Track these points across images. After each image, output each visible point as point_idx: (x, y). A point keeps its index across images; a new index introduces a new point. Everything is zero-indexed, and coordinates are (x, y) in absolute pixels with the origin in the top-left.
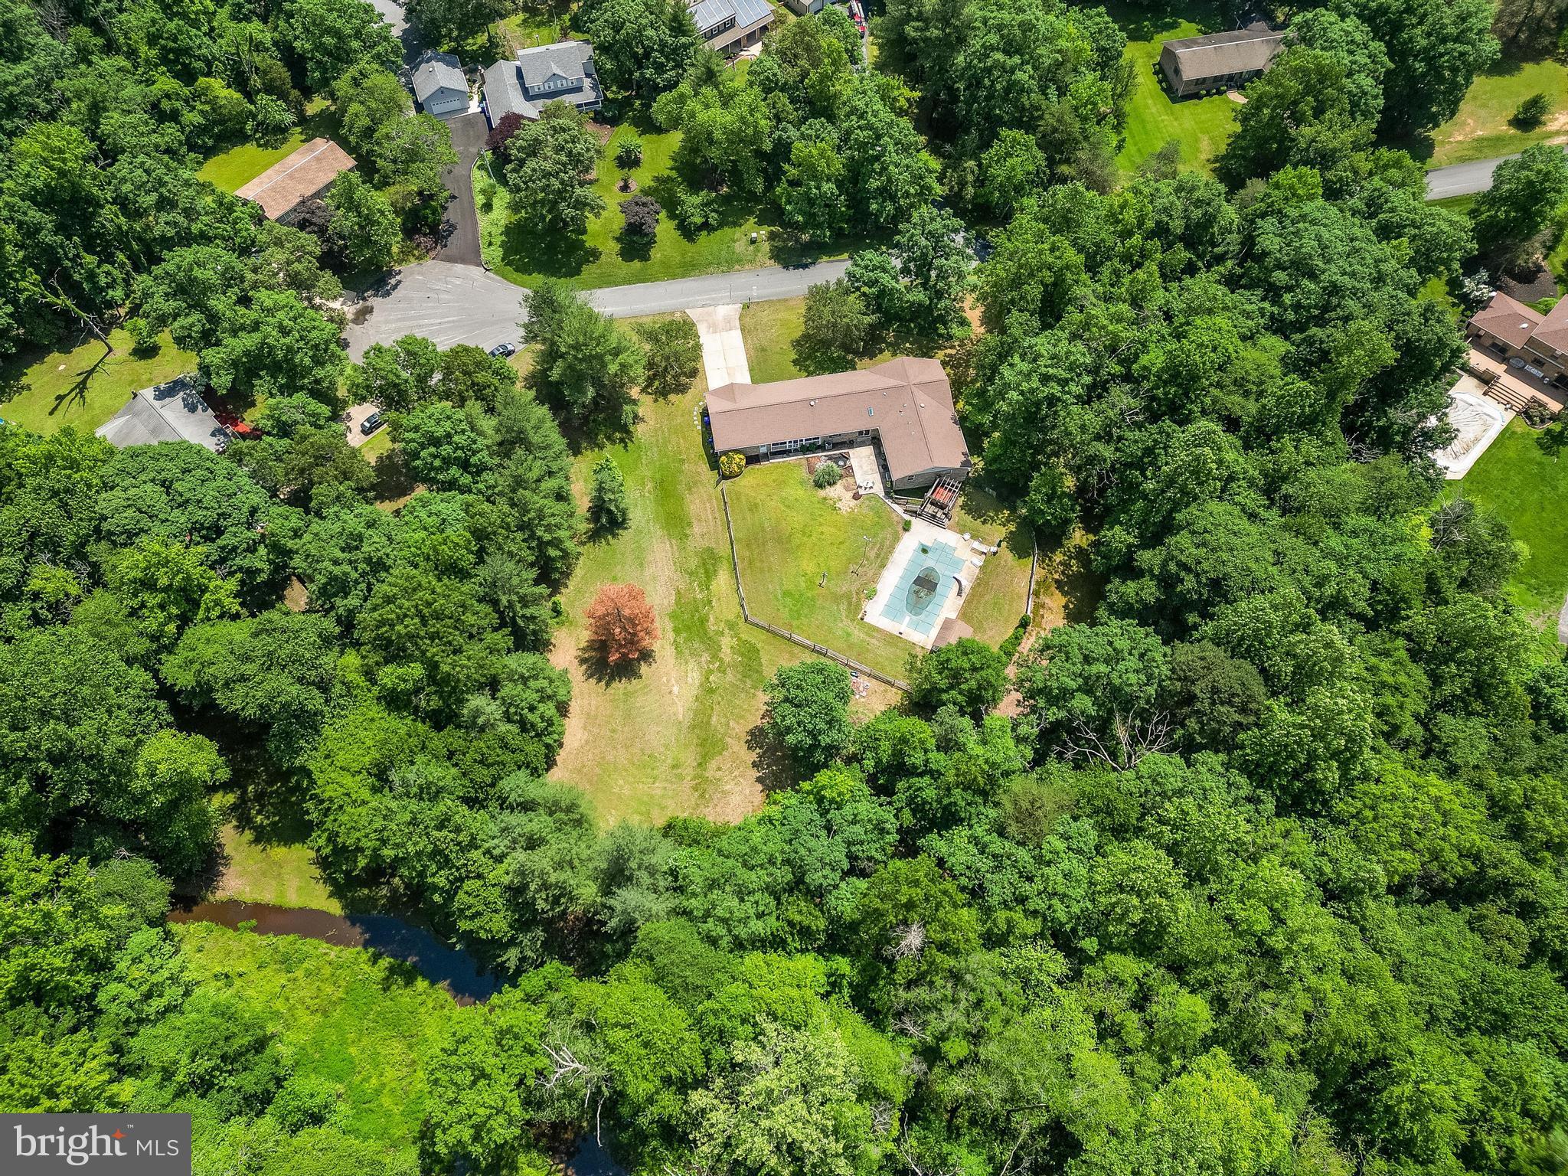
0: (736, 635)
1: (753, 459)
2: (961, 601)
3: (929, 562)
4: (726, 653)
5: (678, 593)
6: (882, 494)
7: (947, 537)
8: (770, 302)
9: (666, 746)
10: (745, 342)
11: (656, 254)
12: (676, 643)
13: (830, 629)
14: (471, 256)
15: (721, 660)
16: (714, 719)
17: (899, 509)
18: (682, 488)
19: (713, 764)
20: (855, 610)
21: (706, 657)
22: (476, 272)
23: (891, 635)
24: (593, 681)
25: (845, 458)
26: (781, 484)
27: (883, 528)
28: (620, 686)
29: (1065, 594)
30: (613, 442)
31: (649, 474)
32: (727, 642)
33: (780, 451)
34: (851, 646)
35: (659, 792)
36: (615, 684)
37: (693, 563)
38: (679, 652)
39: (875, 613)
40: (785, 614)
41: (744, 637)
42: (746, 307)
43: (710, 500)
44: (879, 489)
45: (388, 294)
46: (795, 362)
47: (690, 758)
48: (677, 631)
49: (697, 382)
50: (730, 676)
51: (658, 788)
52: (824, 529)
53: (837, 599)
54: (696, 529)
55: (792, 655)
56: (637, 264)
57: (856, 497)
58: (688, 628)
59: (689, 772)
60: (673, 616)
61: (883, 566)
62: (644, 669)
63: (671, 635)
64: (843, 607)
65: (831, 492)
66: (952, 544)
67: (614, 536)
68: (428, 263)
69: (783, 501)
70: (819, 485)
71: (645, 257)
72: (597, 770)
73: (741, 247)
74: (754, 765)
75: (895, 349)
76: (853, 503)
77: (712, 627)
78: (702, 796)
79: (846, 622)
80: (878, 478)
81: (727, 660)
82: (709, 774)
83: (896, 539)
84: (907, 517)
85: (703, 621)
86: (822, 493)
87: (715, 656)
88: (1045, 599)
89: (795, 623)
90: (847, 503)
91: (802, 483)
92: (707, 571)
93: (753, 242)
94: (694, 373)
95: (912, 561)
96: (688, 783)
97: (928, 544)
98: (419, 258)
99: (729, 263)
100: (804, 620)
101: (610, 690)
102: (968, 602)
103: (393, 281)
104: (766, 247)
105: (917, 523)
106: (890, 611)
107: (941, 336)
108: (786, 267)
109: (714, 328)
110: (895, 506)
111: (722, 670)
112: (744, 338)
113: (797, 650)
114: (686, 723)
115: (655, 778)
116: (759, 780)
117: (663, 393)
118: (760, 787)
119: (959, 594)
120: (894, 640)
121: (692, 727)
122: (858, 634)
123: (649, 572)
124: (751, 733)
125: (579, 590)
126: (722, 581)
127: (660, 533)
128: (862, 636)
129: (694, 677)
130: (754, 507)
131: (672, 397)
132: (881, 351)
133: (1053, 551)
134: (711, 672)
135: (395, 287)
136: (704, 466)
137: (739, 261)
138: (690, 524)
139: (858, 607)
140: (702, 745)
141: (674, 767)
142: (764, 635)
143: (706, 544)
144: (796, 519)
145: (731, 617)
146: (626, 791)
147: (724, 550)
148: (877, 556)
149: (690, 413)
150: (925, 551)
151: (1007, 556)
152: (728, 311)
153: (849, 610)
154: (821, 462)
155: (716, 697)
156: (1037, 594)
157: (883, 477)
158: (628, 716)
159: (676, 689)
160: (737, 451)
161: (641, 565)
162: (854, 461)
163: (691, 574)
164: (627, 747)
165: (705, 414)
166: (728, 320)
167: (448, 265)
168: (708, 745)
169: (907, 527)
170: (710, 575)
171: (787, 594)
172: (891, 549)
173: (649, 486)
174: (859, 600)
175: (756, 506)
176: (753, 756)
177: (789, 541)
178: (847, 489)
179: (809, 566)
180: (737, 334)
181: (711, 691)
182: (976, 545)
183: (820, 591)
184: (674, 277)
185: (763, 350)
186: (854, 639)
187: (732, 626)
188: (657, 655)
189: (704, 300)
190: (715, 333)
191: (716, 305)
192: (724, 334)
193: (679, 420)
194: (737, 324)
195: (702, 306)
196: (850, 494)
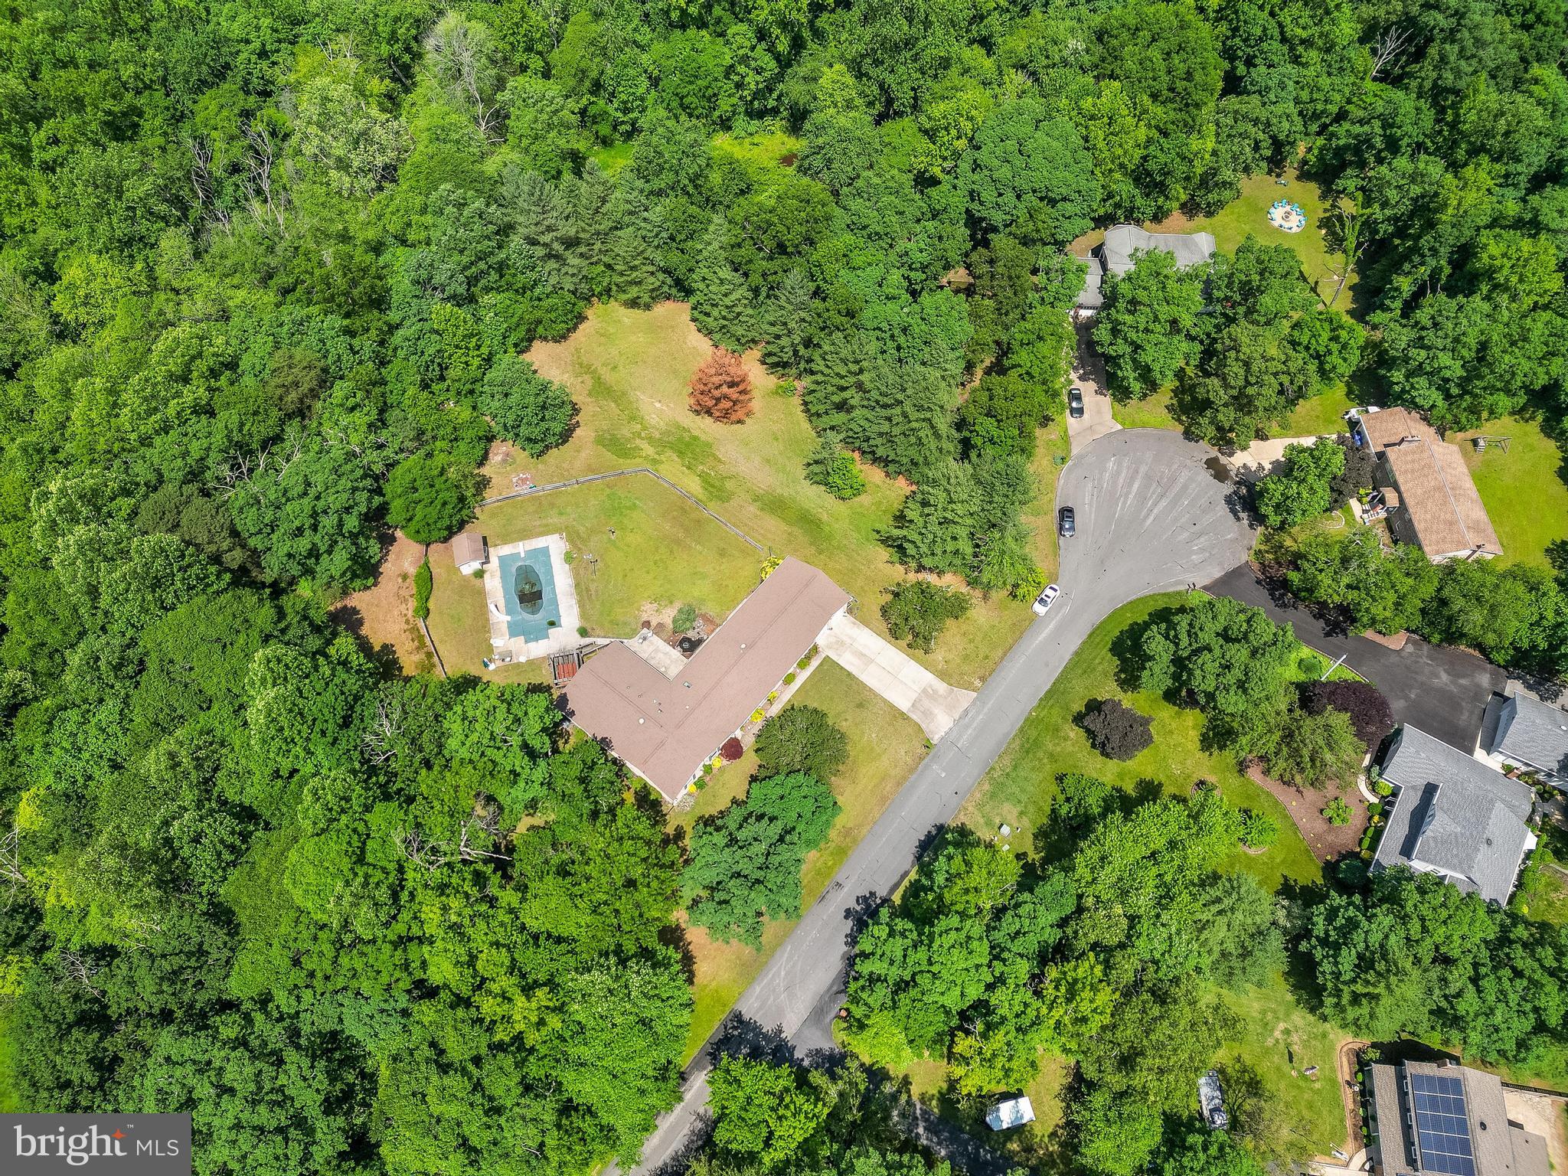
0: (645, 458)
2: (490, 603)
4: (642, 444)
5: (720, 462)
6: (625, 642)
7: (540, 649)
8: (911, 770)
9: (631, 373)
10: (885, 701)
11: (1074, 733)
12: (687, 430)
13: (577, 505)
15: (642, 439)
16: (613, 405)
17: (600, 641)
18: (796, 531)
19: (589, 382)
20: (574, 538)
21: (657, 435)
23: (525, 537)
26: (719, 587)
27: (601, 613)
31: (836, 526)
32: (649, 450)
34: (552, 505)
37: (729, 485)
38: (678, 427)
39: (555, 545)
41: (639, 460)
42: (928, 745)
44: (633, 645)
45: (1230, 503)
46: (819, 712)
47: (609, 377)
48: (696, 438)
49: (883, 626)
50: (626, 433)
52: (649, 577)
53: (592, 531)
54: (752, 509)
57: (646, 625)
58: (688, 445)
59: (603, 370)
60: (709, 445)
61: (577, 585)
62: (692, 402)
63: (695, 433)
64: (582, 530)
65: (671, 612)
66: (532, 645)
67: (807, 466)
68: (1246, 555)
72: (662, 335)
73: (1008, 810)
76: (645, 617)
77: (671, 454)
78: (581, 365)
79: (571, 522)
81: (638, 441)
82: (587, 377)
83: (584, 615)
84: (587, 641)
85: (681, 454)
86: (678, 605)
87: (650, 440)
88: (417, 657)
89: (608, 491)
90: (649, 611)
91: (702, 601)
92: (713, 486)
94: (894, 632)
96: (597, 366)
97: (552, 631)
99: (998, 784)
100: (603, 497)
102: (483, 607)
103: (1243, 516)
104: (983, 833)
105: (577, 641)
108: (939, 827)
109: (927, 693)
110: (607, 641)
111: (636, 434)
112: (892, 706)
114: (631, 393)
115: (621, 355)
117: (900, 596)
119: (495, 607)
120: (522, 535)
121: (624, 393)
122: (554, 520)
123: (757, 459)
124: (578, 410)
126: (693, 485)
127: (779, 491)
128: (550, 520)
129: (653, 419)
130: (722, 553)
131: (888, 597)
134: (644, 429)
138: (762, 509)
139: (571, 540)
140: (607, 388)
141: (615, 367)
142: (624, 468)
143: (733, 503)
144: (680, 570)
145: (661, 467)
147: (714, 505)
148: (588, 590)
150: (552, 624)
152: (940, 724)
153: (576, 531)
155: (624, 417)
156: (429, 655)
158: (675, 372)
159: (658, 405)
161: (767, 461)
162: (675, 653)
163: (724, 478)
164: (657, 357)
166: (928, 714)
167: (1228, 569)
168: (602, 389)
169: (583, 632)
170: (708, 485)
171: (633, 507)
172: (581, 604)
173: (825, 517)
174: (575, 546)
175: (723, 556)
178: (660, 625)
179: (635, 538)
180: (904, 705)
181: (632, 418)
182: (510, 660)
183: (610, 527)
184: (1029, 720)
185: (860, 706)
186: (553, 512)
187: (655, 461)
189: (973, 719)
190: (924, 691)
191: (956, 722)
192: (914, 696)
193: (860, 583)
194: (914, 717)
195: (966, 711)
196: (654, 623)
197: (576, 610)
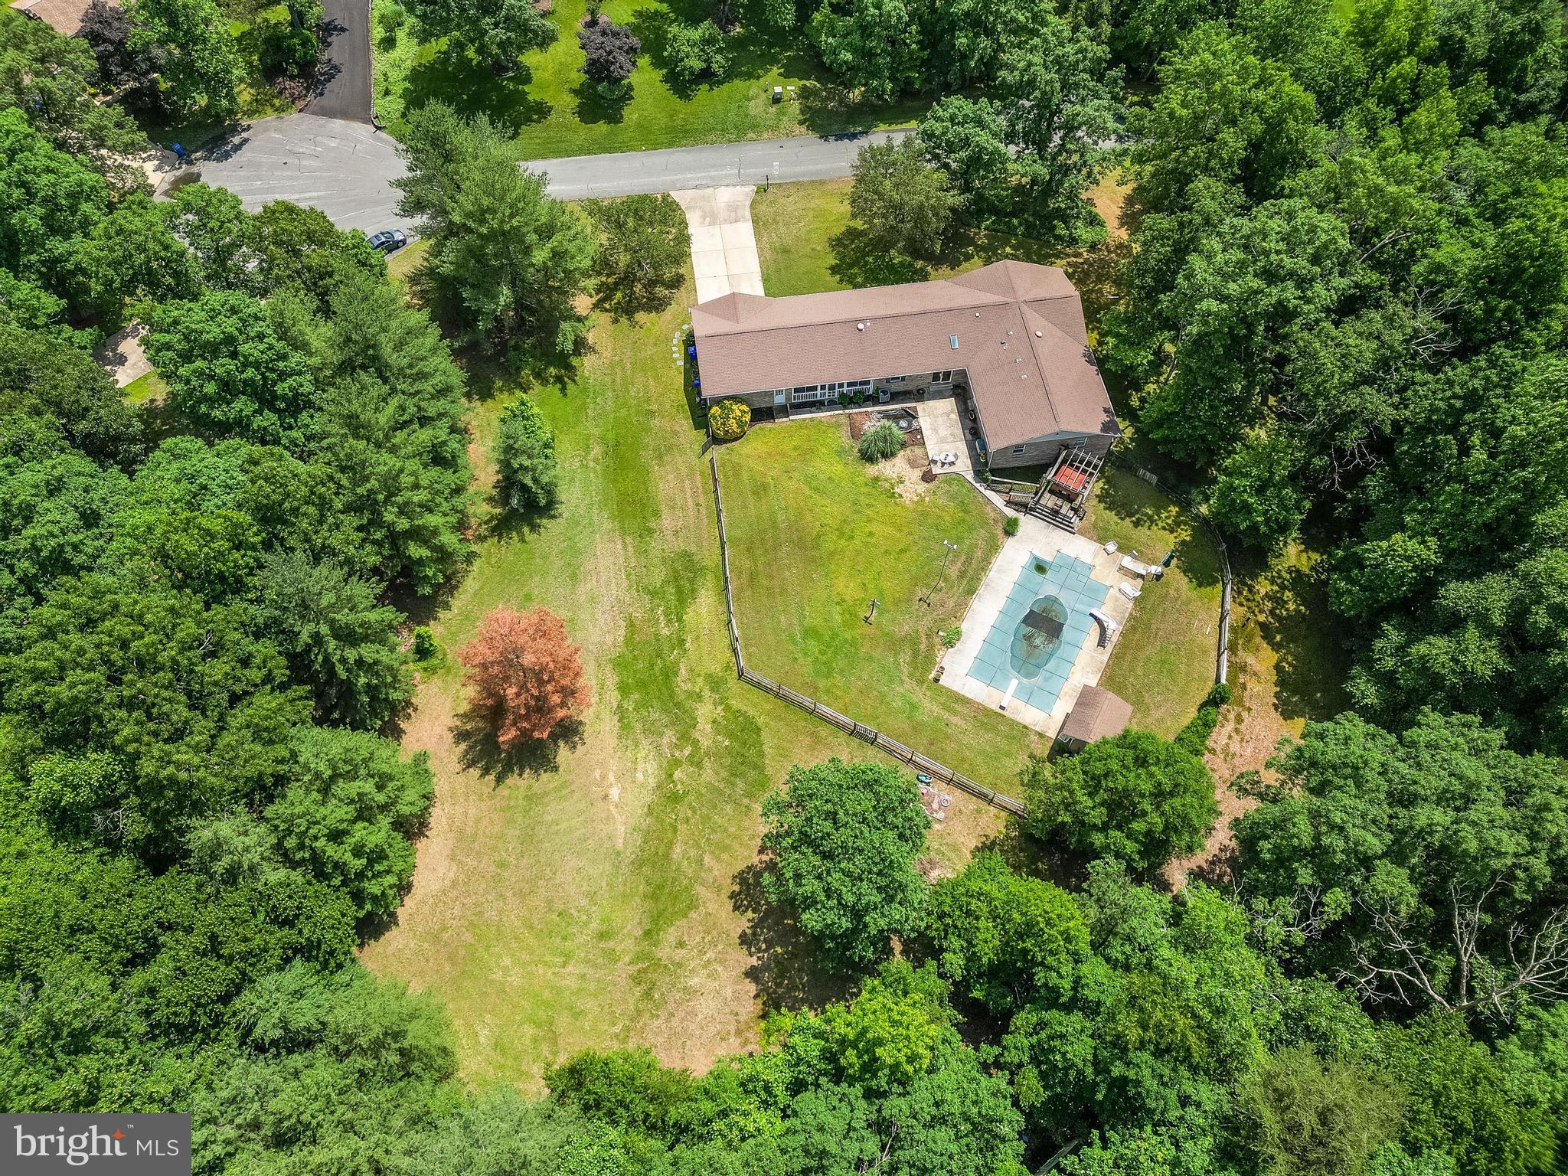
0: (723, 701)
1: (763, 413)
2: (1104, 656)
3: (1048, 587)
4: (705, 733)
5: (631, 624)
6: (970, 476)
7: (1080, 548)
8: (798, 185)
9: (592, 897)
10: (758, 240)
11: (631, 114)
12: (620, 711)
13: (882, 698)
14: (359, 110)
15: (695, 743)
16: (678, 850)
17: (998, 500)
18: (647, 455)
19: (670, 935)
20: (924, 664)
21: (670, 736)
22: (361, 131)
23: (986, 711)
24: (474, 772)
25: (911, 416)
26: (806, 453)
27: (971, 528)
28: (519, 783)
29: (1276, 647)
30: (544, 382)
31: (597, 432)
32: (706, 712)
33: (805, 401)
34: (917, 728)
35: (573, 984)
36: (512, 780)
37: (658, 576)
38: (625, 727)
39: (959, 670)
40: (806, 667)
41: (735, 704)
42: (762, 190)
43: (691, 476)
44: (964, 466)
45: (227, 155)
46: (834, 270)
47: (630, 920)
48: (624, 689)
49: (681, 294)
50: (708, 774)
51: (570, 977)
52: (873, 527)
53: (894, 644)
54: (667, 522)
55: (816, 739)
56: (602, 127)
57: (928, 477)
58: (643, 685)
59: (626, 946)
60: (619, 664)
61: (971, 591)
62: (563, 754)
63: (614, 697)
64: (905, 657)
65: (887, 469)
66: (1087, 558)
67: (534, 528)
68: (293, 116)
69: (809, 480)
70: (868, 457)
71: (615, 118)
72: (468, 937)
73: (758, 107)
74: (745, 940)
75: (990, 254)
76: (922, 487)
77: (683, 684)
79: (909, 684)
80: (962, 448)
81: (705, 743)
82: (663, 953)
83: (994, 548)
84: (1010, 512)
85: (669, 673)
86: (871, 470)
87: (685, 737)
88: (1247, 657)
89: (822, 683)
90: (912, 487)
91: (840, 453)
92: (679, 591)
93: (776, 100)
94: (677, 282)
95: (1020, 585)
96: (625, 968)
97: (1046, 556)
98: (279, 110)
99: (741, 130)
100: (838, 680)
101: (503, 790)
102: (1116, 657)
103: (236, 140)
104: (795, 108)
105: (1028, 524)
106: (983, 668)
107: (1059, 238)
108: (825, 137)
109: (712, 218)
110: (989, 494)
111: (696, 762)
112: (758, 235)
113: (824, 731)
114: (629, 855)
115: (568, 957)
116: (752, 974)
117: (628, 309)
118: (752, 988)
119: (1101, 643)
120: (991, 719)
121: (639, 863)
122: (929, 708)
123: (583, 590)
124: (741, 878)
125: (467, 617)
126: (704, 607)
127: (607, 525)
128: (937, 710)
129: (648, 771)
130: (761, 490)
131: (641, 316)
132: (968, 257)
133: (1254, 576)
134: (676, 763)
135: (238, 148)
136: (684, 423)
137: (754, 127)
138: (656, 513)
139: (929, 659)
140: (654, 897)
141: (602, 936)
142: (769, 704)
143: (681, 545)
144: (830, 511)
145: (716, 668)
146: (515, 979)
147: (709, 557)
148: (962, 575)
149: (668, 340)
150: (1040, 568)
151: (1180, 582)
152: (736, 195)
153: (913, 663)
154: (872, 420)
155: (683, 810)
156: (1233, 648)
157: (971, 447)
158: (529, 839)
159: (615, 793)
160: (736, 399)
161: (573, 577)
162: (924, 422)
163: (653, 594)
164: (521, 895)
165: (690, 341)
166: (733, 208)
167: (322, 120)
169: (1011, 528)
170: (685, 596)
171: (810, 633)
172: (985, 563)
173: (597, 451)
174: (931, 647)
175: (765, 487)
176: (743, 923)
177: (816, 546)
178: (912, 463)
179: (848, 588)
180: (746, 229)
181: (675, 798)
182: (1127, 561)
183: (865, 629)
184: (656, 146)
185: (786, 251)
186: (922, 716)
187: (716, 684)
188: (588, 731)
189: (698, 179)
190: (713, 223)
191: (716, 187)
192: (726, 227)
193: (650, 351)
194: (748, 214)
195: (696, 187)
196: (918, 473)
197: (998, 562)
